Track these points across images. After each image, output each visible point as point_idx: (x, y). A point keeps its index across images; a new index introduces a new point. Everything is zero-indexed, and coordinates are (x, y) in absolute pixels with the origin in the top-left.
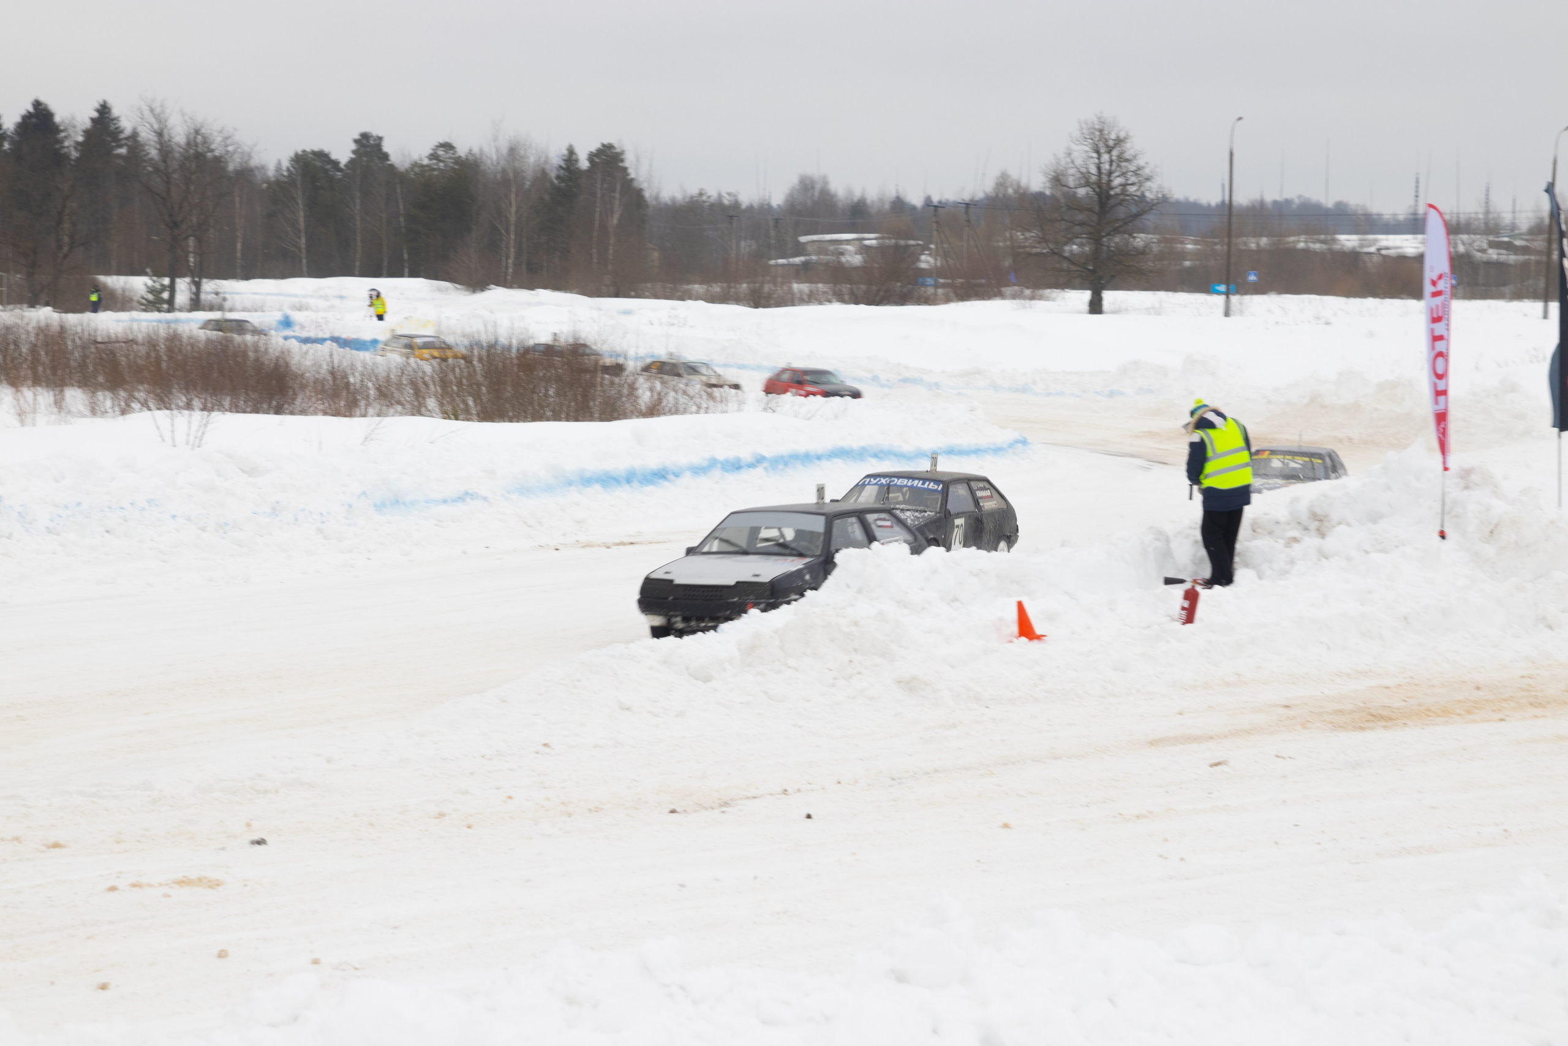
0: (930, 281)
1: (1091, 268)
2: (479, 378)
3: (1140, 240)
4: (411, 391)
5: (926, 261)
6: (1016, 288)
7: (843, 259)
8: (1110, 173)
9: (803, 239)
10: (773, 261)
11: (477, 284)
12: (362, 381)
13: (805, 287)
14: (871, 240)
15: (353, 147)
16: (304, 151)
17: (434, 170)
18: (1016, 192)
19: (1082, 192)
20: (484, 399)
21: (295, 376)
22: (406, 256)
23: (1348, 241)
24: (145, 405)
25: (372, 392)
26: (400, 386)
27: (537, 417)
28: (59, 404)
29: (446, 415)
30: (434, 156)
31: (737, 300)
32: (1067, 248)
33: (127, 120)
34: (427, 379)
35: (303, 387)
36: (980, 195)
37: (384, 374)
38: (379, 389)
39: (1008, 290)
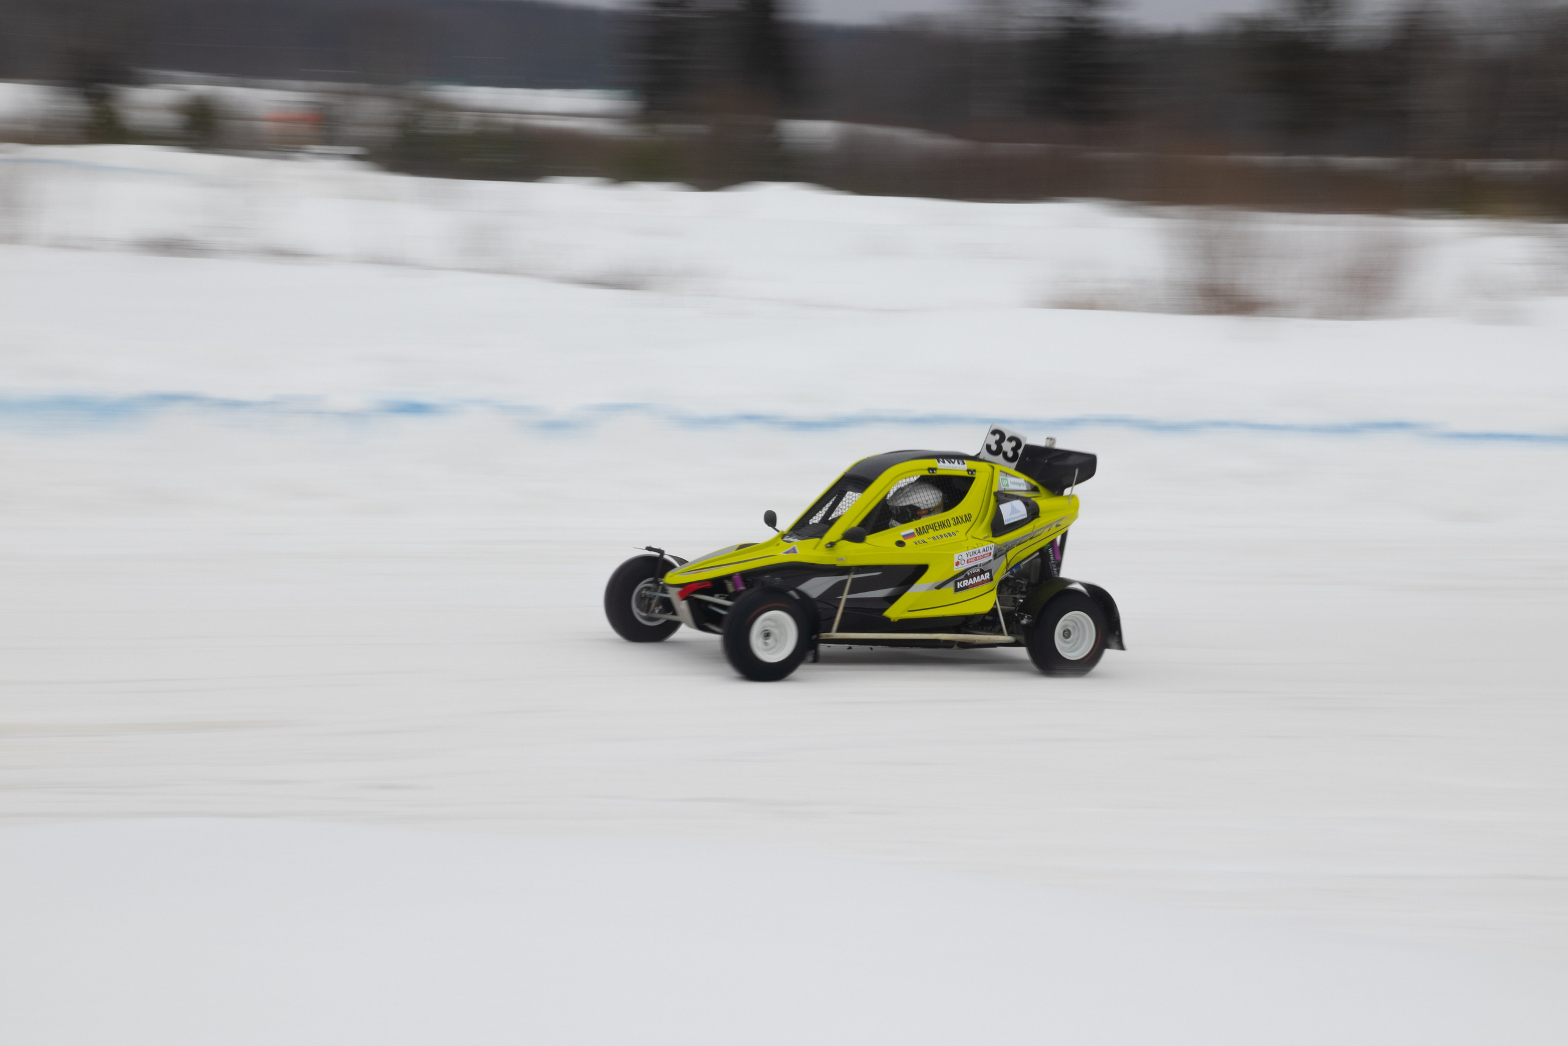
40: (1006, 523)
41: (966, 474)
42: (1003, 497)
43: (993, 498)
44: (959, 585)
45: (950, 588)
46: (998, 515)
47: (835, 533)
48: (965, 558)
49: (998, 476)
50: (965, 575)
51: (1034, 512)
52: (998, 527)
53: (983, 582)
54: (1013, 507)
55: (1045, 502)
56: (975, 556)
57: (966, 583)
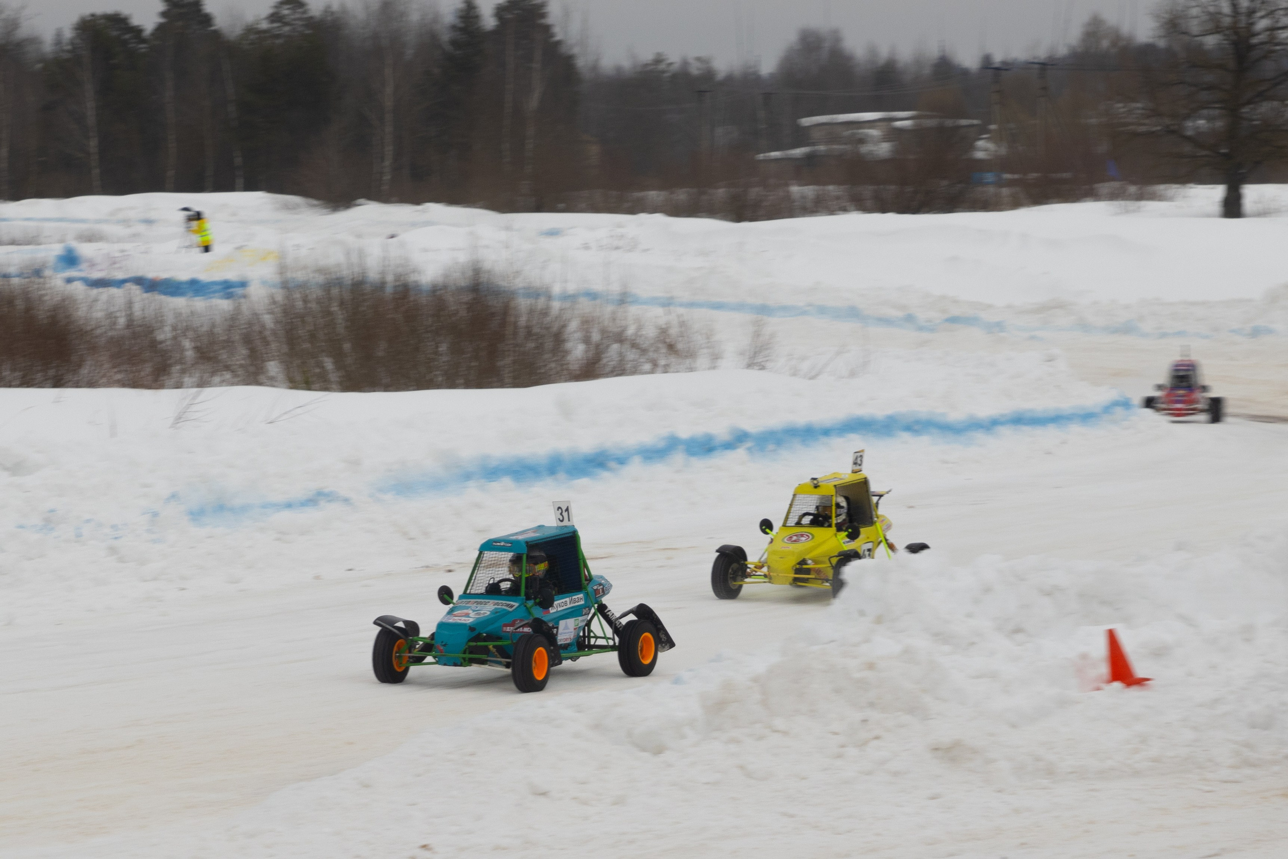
0: (990, 177)
1: (1223, 151)
2: (341, 329)
4: (244, 352)
5: (984, 149)
6: (1115, 184)
7: (864, 149)
8: (1251, 12)
9: (806, 121)
10: (762, 155)
12: (175, 338)
13: (809, 191)
14: (905, 120)
18: (1114, 44)
19: (1211, 41)
20: (349, 361)
22: (238, 161)
25: (190, 354)
26: (228, 344)
27: (424, 383)
29: (294, 384)
31: (711, 211)
32: (1189, 124)
34: (267, 333)
35: (93, 348)
36: (1062, 51)
37: (205, 329)
38: (197, 349)
39: (1105, 188)
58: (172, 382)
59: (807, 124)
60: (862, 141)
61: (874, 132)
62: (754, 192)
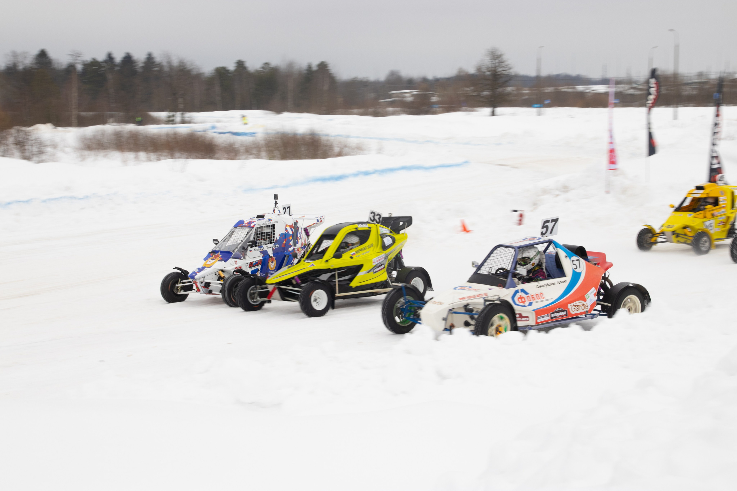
0: (434, 106)
1: (492, 100)
2: (280, 144)
3: (509, 89)
4: (256, 150)
5: (434, 99)
6: (466, 108)
7: (406, 99)
8: (497, 67)
10: (380, 101)
11: (279, 110)
12: (239, 147)
13: (392, 110)
14: (415, 92)
15: (236, 65)
16: (218, 67)
17: (262, 72)
18: (465, 74)
19: (488, 73)
20: (282, 153)
21: (217, 146)
23: (580, 88)
24: (167, 157)
25: (243, 151)
26: (252, 148)
27: (299, 158)
28: (137, 158)
29: (268, 158)
30: (263, 68)
31: (370, 114)
32: (483, 93)
33: (158, 58)
34: (262, 145)
35: (219, 149)
36: (452, 75)
37: (247, 144)
38: (245, 149)
39: (464, 108)
40: (386, 245)
41: (368, 229)
42: (383, 236)
43: (380, 237)
44: (375, 271)
45: (372, 273)
46: (383, 243)
47: (327, 255)
48: (376, 260)
49: (379, 229)
50: (376, 267)
51: (394, 241)
52: (384, 247)
53: (382, 269)
54: (387, 239)
55: (396, 236)
56: (379, 259)
57: (377, 270)
58: (238, 158)
59: (390, 93)
60: (404, 97)
61: (407, 95)
62: (380, 110)
